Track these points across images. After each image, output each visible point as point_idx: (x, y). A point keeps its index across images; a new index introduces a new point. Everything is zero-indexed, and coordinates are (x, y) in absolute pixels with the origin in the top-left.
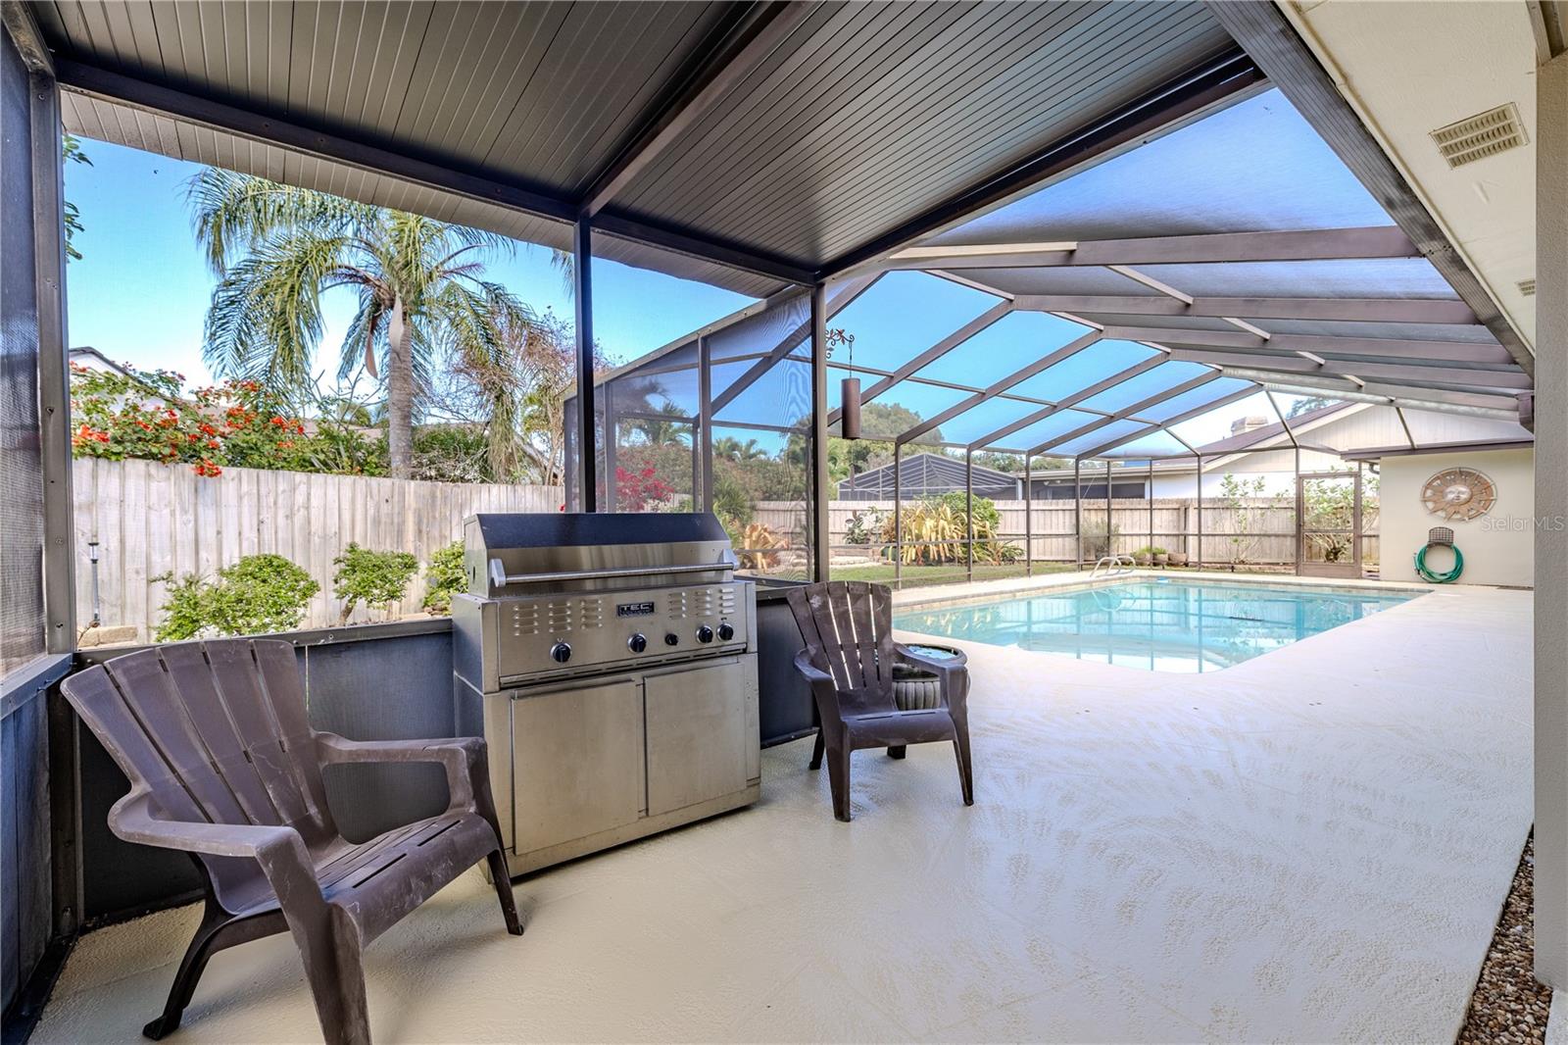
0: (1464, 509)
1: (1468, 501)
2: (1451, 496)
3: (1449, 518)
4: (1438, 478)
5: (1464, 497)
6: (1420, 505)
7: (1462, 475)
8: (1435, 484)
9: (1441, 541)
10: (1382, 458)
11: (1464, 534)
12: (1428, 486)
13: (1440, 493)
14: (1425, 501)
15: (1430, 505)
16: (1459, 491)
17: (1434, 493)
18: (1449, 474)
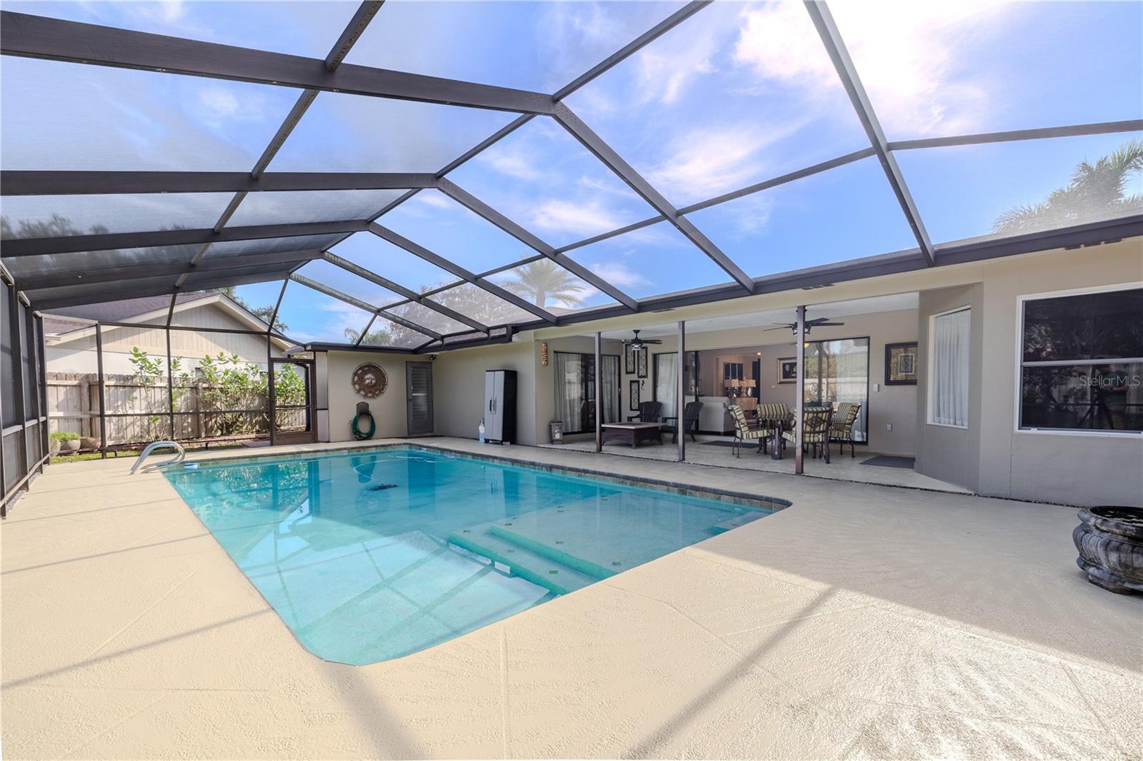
0: (373, 390)
1: (375, 385)
2: (367, 381)
3: (365, 396)
4: (360, 369)
5: (374, 382)
6: (351, 386)
7: (370, 368)
8: (358, 372)
9: (363, 412)
10: (329, 351)
11: (375, 405)
12: (355, 374)
13: (361, 379)
14: (354, 383)
15: (357, 387)
16: (369, 378)
17: (358, 379)
18: (365, 366)
